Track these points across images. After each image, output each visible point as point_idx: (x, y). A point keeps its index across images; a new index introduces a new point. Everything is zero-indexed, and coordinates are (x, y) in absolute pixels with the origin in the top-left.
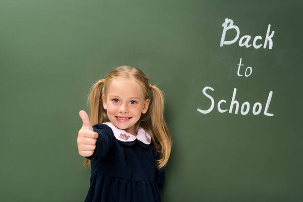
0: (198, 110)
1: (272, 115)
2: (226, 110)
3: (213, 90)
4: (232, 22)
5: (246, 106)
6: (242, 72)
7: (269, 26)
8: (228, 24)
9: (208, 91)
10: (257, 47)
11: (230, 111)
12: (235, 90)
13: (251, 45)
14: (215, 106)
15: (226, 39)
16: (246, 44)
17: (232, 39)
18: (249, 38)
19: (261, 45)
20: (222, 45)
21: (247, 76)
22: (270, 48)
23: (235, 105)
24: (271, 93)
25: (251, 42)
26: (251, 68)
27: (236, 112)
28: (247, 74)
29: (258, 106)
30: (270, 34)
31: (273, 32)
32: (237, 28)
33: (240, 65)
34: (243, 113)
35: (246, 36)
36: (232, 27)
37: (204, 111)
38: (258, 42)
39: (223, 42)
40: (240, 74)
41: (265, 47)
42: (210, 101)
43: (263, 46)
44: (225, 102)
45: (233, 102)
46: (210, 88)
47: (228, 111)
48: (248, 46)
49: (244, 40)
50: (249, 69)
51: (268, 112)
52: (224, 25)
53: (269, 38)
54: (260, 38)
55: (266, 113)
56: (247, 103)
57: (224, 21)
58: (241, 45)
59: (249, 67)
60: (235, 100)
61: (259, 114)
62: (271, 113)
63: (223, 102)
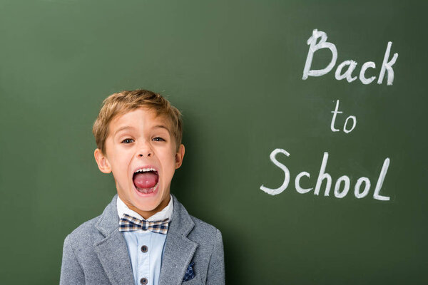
0: (262, 188)
1: (387, 199)
2: (308, 190)
3: (288, 154)
4: (323, 35)
5: (343, 183)
6: (339, 124)
7: (390, 44)
8: (318, 40)
9: (279, 157)
10: (366, 81)
11: (317, 192)
12: (326, 155)
13: (356, 78)
14: (290, 182)
15: (313, 67)
16: (348, 76)
17: (324, 67)
18: (353, 65)
19: (374, 78)
20: (305, 76)
21: (347, 132)
22: (390, 82)
23: (325, 181)
24: (387, 162)
25: (356, 73)
26: (354, 118)
27: (327, 193)
28: (347, 129)
29: (363, 184)
30: (390, 59)
31: (396, 55)
32: (333, 47)
33: (336, 112)
34: (338, 195)
35: (347, 62)
36: (324, 44)
37: (272, 190)
38: (369, 73)
39: (308, 72)
40: (335, 127)
41: (380, 81)
42: (283, 173)
43: (376, 80)
44: (308, 175)
45: (322, 175)
46: (283, 151)
47: (313, 191)
48: (350, 80)
49: (345, 69)
50: (351, 120)
51: (381, 193)
52: (311, 41)
53: (387, 66)
54: (372, 65)
55: (376, 196)
56: (346, 179)
57: (311, 35)
58: (338, 77)
59: (351, 117)
60: (325, 173)
61: (365, 197)
62: (386, 196)
63: (305, 176)
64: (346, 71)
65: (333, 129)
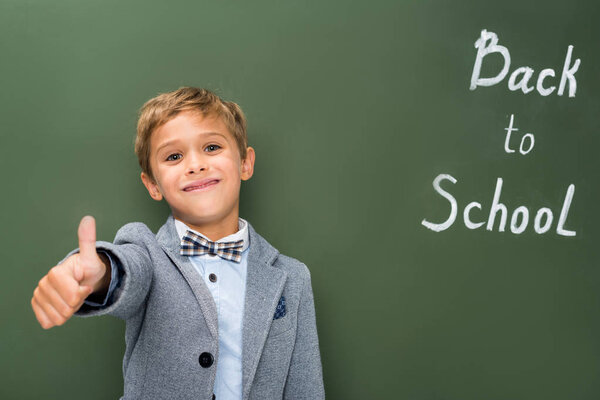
0: (424, 223)
1: (573, 234)
2: (480, 225)
3: (455, 181)
4: (493, 36)
5: (520, 216)
6: (514, 145)
7: (571, 48)
8: (487, 43)
9: (445, 184)
10: (545, 92)
11: (490, 227)
12: (500, 182)
13: (532, 88)
14: (458, 214)
15: (483, 75)
16: (523, 84)
17: (495, 74)
18: (528, 72)
19: (553, 88)
20: (473, 86)
21: (523, 153)
22: (572, 94)
23: (499, 213)
24: (571, 189)
25: (532, 82)
26: (532, 136)
27: (502, 228)
28: (523, 149)
29: (545, 216)
30: (571, 67)
31: (578, 61)
32: (505, 52)
33: (510, 129)
34: (515, 230)
35: (522, 70)
36: (494, 48)
37: (437, 225)
38: (548, 82)
39: (477, 81)
40: (510, 148)
41: (561, 92)
42: (449, 204)
43: (556, 91)
44: (479, 206)
45: (496, 206)
46: (449, 177)
47: (485, 226)
48: (526, 90)
49: (520, 77)
50: (528, 139)
51: (566, 227)
52: (479, 44)
53: (569, 73)
54: (550, 72)
55: (560, 231)
56: (524, 210)
57: (479, 36)
58: (512, 87)
59: (528, 135)
60: (499, 203)
61: (547, 232)
62: (572, 230)
63: (476, 208)
64: (521, 80)
65: (508, 150)
